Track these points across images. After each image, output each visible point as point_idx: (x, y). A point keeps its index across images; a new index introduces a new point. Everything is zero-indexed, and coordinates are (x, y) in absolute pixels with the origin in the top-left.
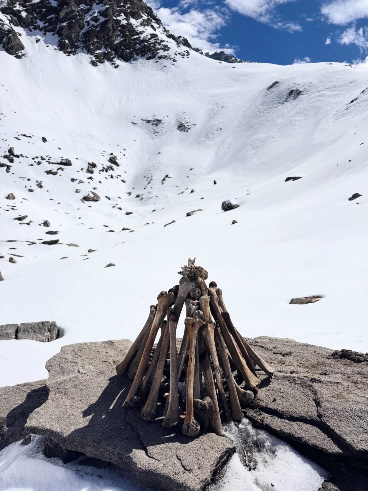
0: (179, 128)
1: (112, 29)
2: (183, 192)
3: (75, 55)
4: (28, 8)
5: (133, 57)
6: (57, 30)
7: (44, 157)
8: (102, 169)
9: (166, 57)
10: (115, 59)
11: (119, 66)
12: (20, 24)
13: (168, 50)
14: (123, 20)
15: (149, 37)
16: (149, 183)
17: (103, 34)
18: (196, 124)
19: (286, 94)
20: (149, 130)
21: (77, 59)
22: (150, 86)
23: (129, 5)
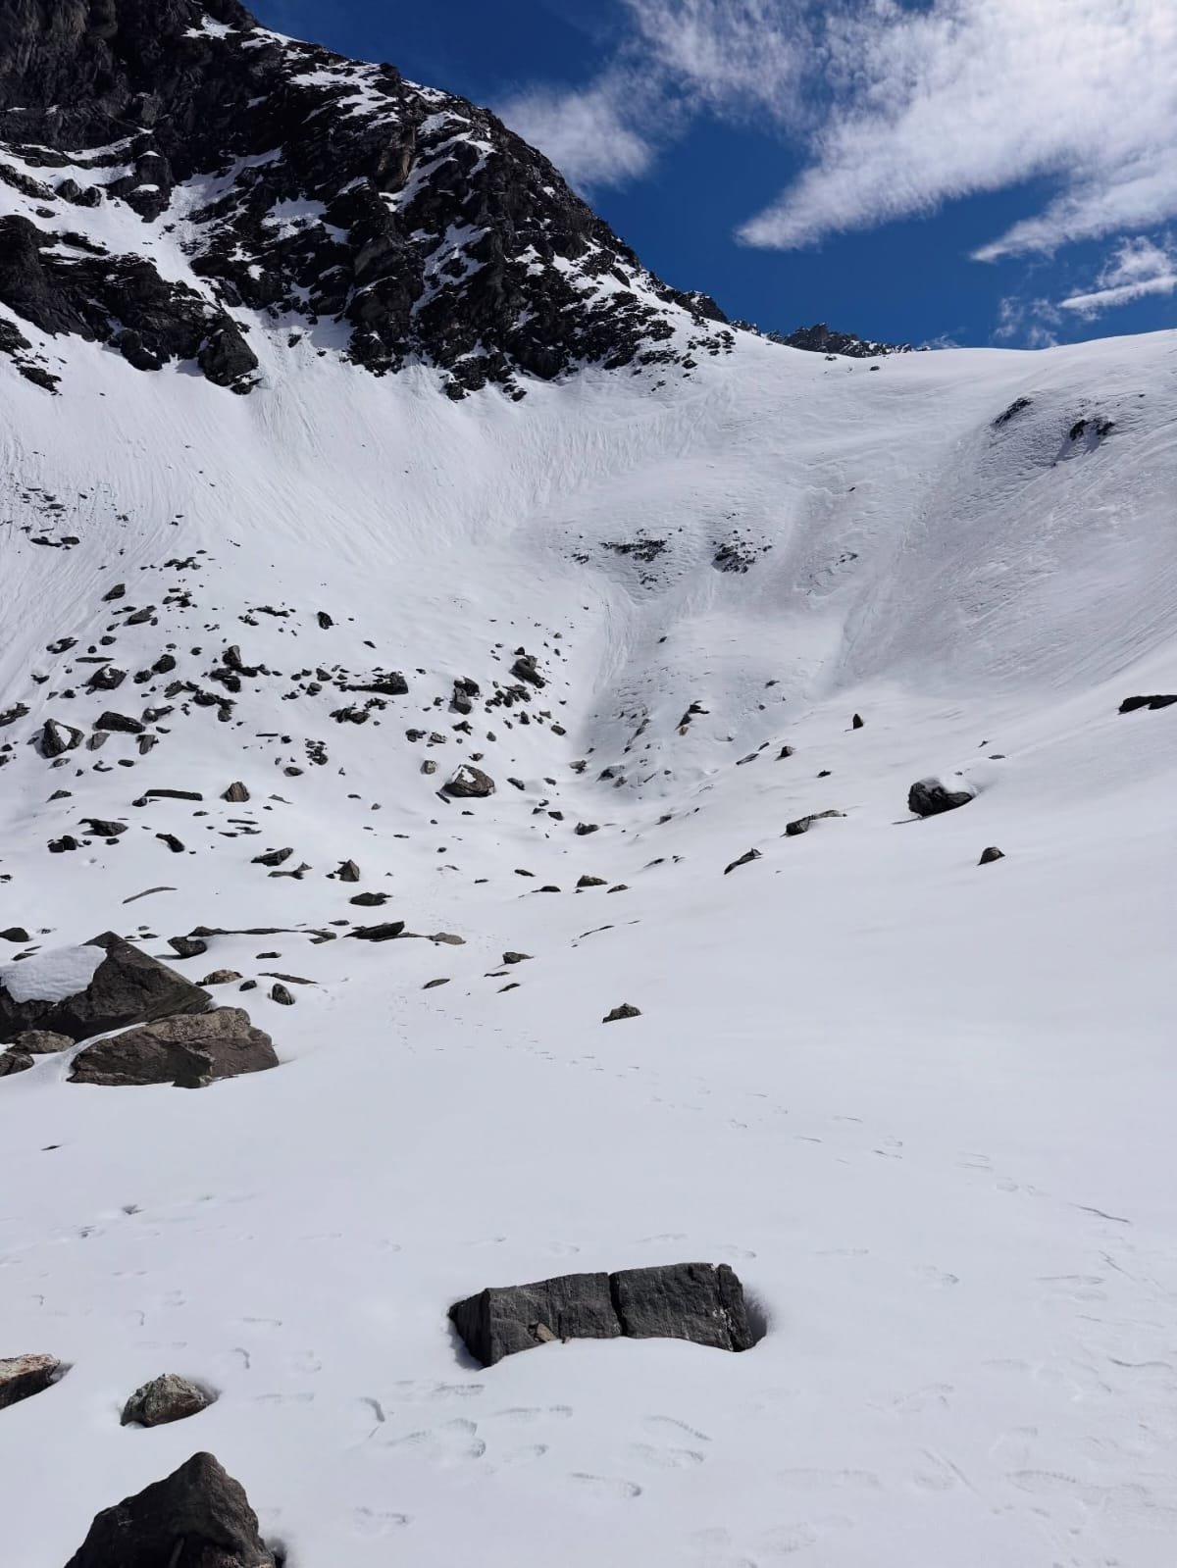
0: (720, 562)
1: (501, 290)
2: (752, 757)
3: (399, 372)
4: (266, 254)
5: (567, 363)
6: (347, 307)
7: (327, 670)
8: (495, 696)
9: (664, 357)
10: (513, 375)
11: (525, 393)
12: (245, 300)
13: (667, 336)
14: (533, 262)
15: (611, 303)
16: (639, 732)
17: (478, 306)
18: (770, 547)
19: (1059, 436)
20: (627, 574)
21: (405, 383)
22: (620, 444)
23: (548, 221)
